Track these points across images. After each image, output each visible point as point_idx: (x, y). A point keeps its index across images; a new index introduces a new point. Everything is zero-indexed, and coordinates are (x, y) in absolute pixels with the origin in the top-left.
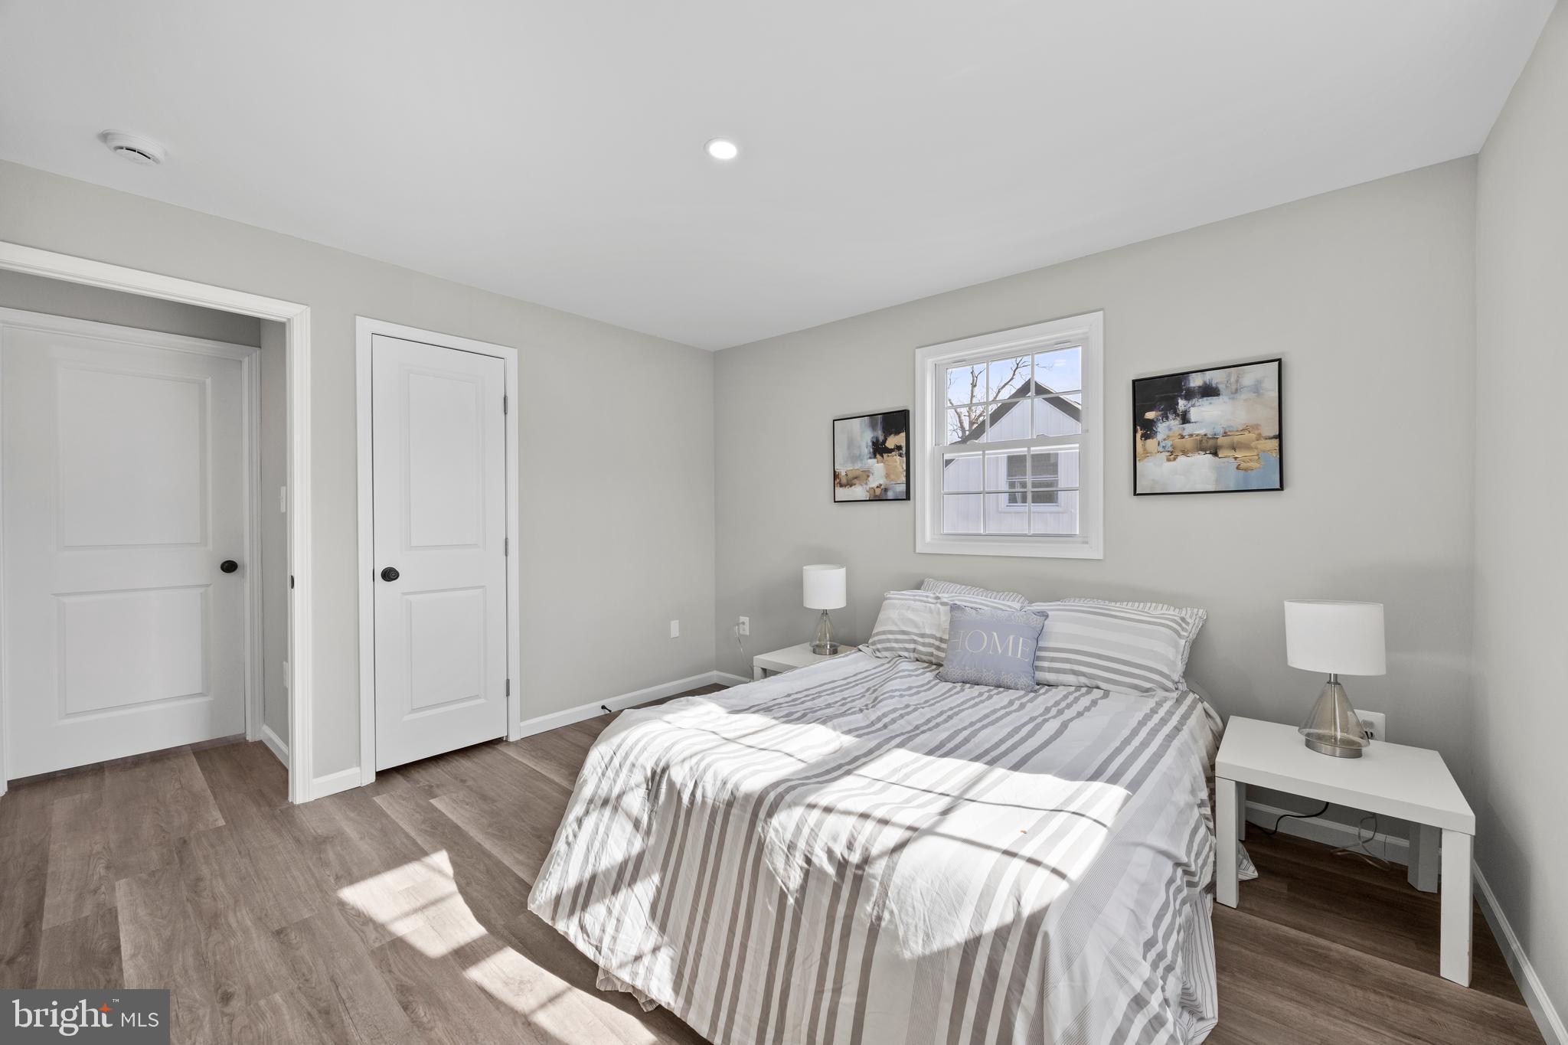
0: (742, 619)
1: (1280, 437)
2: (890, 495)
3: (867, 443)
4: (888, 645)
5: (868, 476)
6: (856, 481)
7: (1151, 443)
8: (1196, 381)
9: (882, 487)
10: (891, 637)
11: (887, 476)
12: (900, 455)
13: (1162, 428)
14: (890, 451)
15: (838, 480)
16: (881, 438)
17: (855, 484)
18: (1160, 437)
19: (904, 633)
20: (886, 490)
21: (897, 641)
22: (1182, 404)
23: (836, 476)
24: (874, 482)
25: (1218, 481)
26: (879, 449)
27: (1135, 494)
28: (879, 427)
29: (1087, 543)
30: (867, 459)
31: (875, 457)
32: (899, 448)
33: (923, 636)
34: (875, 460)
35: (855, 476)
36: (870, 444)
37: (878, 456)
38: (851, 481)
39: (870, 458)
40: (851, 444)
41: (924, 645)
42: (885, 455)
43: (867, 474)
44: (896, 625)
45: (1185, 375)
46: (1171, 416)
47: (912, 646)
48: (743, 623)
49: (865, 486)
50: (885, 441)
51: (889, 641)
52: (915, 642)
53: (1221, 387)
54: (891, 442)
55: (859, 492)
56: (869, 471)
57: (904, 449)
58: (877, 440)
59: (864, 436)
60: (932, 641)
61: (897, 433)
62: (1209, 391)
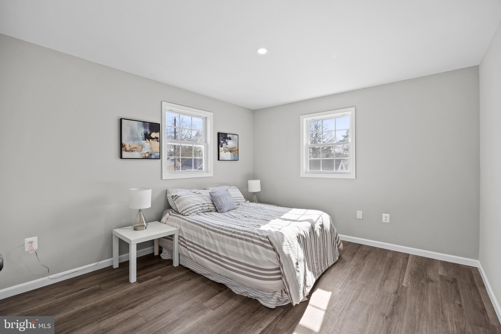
2: (153, 157)
3: (142, 133)
5: (142, 148)
6: (135, 149)
8: (228, 136)
9: (149, 153)
11: (151, 149)
12: (158, 141)
14: (153, 139)
15: (124, 148)
16: (149, 133)
17: (135, 151)
20: (151, 155)
22: (226, 140)
23: (122, 146)
24: (145, 151)
26: (147, 137)
27: (219, 160)
28: (148, 127)
29: (208, 172)
30: (142, 140)
31: (146, 140)
32: (157, 138)
34: (145, 142)
35: (135, 147)
36: (143, 134)
37: (147, 140)
38: (132, 149)
39: (143, 140)
40: (132, 132)
42: (151, 140)
43: (142, 147)
49: (140, 152)
50: (150, 134)
53: (231, 138)
54: (153, 135)
55: (136, 154)
56: (142, 146)
57: (159, 139)
58: (147, 133)
59: (141, 131)
61: (156, 132)
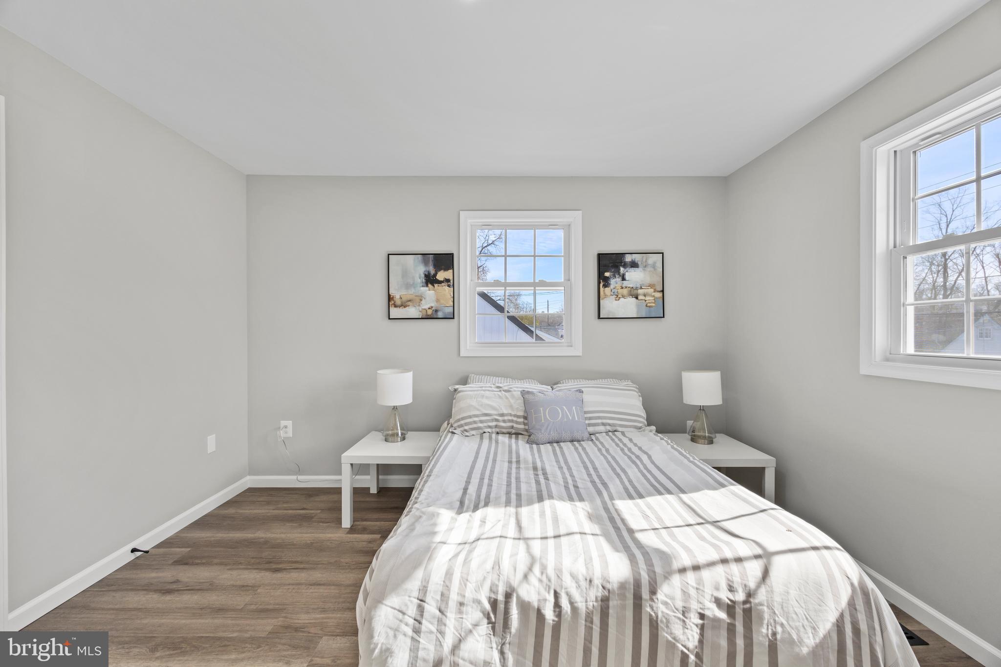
0: (283, 423)
1: (663, 291)
2: (440, 315)
3: (420, 275)
4: (475, 426)
5: (421, 300)
6: (409, 303)
7: (607, 290)
8: (628, 259)
9: (433, 309)
10: (476, 419)
11: (438, 300)
12: (449, 286)
13: (613, 282)
14: (440, 282)
15: (393, 302)
16: (432, 272)
17: (409, 306)
18: (612, 287)
19: (486, 415)
20: (436, 311)
21: (481, 422)
22: (622, 269)
23: (390, 298)
24: (425, 305)
25: (638, 312)
26: (430, 280)
27: (599, 318)
28: (431, 263)
29: (571, 346)
30: (420, 287)
31: (427, 286)
32: (448, 281)
33: (502, 415)
34: (427, 288)
35: (409, 299)
36: (423, 276)
37: (429, 285)
38: (405, 303)
39: (423, 286)
40: (405, 273)
41: (504, 421)
42: (436, 285)
43: (421, 298)
44: (478, 410)
45: (622, 255)
46: (617, 276)
47: (494, 424)
48: (286, 427)
49: (418, 308)
50: (435, 275)
51: (475, 422)
52: (497, 420)
53: (639, 263)
54: (441, 276)
55: (412, 311)
56: (422, 296)
57: (452, 281)
58: (429, 273)
59: (419, 270)
60: (510, 418)
61: (446, 269)
62: (634, 265)
